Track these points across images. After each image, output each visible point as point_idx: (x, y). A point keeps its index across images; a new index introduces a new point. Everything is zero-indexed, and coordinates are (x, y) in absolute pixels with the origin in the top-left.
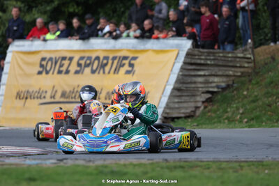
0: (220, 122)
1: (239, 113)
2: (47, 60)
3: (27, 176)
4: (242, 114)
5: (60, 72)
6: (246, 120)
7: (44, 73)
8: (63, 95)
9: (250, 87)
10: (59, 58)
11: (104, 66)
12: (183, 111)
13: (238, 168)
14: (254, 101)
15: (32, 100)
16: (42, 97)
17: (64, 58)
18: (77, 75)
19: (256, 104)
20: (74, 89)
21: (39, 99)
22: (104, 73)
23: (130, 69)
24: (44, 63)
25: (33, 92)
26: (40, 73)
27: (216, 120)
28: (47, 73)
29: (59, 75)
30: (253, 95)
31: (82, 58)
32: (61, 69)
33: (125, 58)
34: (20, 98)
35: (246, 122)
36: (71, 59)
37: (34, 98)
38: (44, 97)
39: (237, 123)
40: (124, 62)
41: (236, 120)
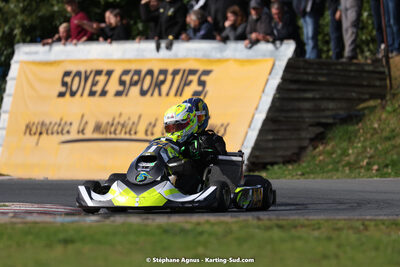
0: (337, 170)
1: (366, 157)
2: (72, 75)
3: (61, 236)
4: (370, 158)
5: (92, 94)
6: (376, 167)
7: (68, 95)
8: (98, 128)
9: (384, 116)
10: (91, 72)
11: (159, 84)
12: (280, 153)
13: (362, 227)
14: (388, 139)
15: (50, 136)
16: (65, 131)
17: (99, 73)
18: (118, 98)
19: (393, 142)
20: (114, 119)
21: (60, 135)
22: (160, 94)
23: (200, 88)
24: (68, 79)
25: (50, 123)
26: (62, 95)
27: (330, 167)
28: (73, 94)
29: (92, 98)
30: (388, 129)
31: (126, 72)
32: (94, 89)
33: (193, 72)
34: (30, 134)
35: (377, 170)
36: (109, 73)
37: (52, 133)
38: (68, 132)
39: (363, 171)
40: (191, 78)
41: (361, 167)
